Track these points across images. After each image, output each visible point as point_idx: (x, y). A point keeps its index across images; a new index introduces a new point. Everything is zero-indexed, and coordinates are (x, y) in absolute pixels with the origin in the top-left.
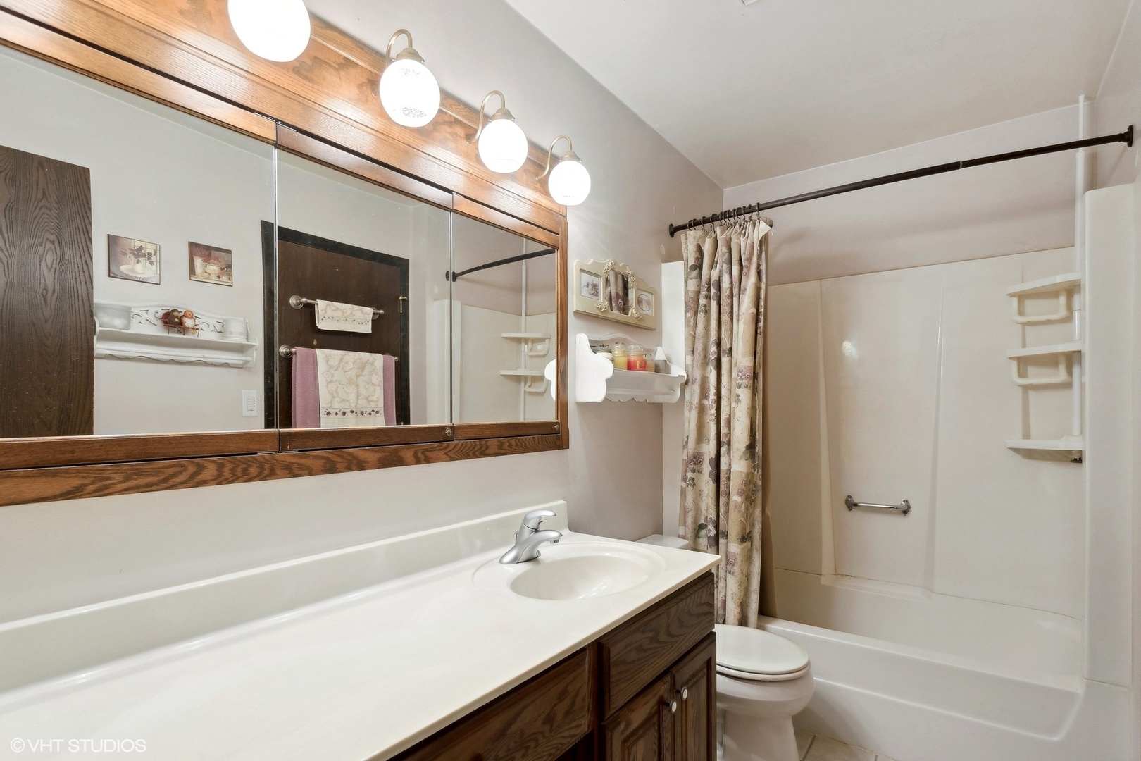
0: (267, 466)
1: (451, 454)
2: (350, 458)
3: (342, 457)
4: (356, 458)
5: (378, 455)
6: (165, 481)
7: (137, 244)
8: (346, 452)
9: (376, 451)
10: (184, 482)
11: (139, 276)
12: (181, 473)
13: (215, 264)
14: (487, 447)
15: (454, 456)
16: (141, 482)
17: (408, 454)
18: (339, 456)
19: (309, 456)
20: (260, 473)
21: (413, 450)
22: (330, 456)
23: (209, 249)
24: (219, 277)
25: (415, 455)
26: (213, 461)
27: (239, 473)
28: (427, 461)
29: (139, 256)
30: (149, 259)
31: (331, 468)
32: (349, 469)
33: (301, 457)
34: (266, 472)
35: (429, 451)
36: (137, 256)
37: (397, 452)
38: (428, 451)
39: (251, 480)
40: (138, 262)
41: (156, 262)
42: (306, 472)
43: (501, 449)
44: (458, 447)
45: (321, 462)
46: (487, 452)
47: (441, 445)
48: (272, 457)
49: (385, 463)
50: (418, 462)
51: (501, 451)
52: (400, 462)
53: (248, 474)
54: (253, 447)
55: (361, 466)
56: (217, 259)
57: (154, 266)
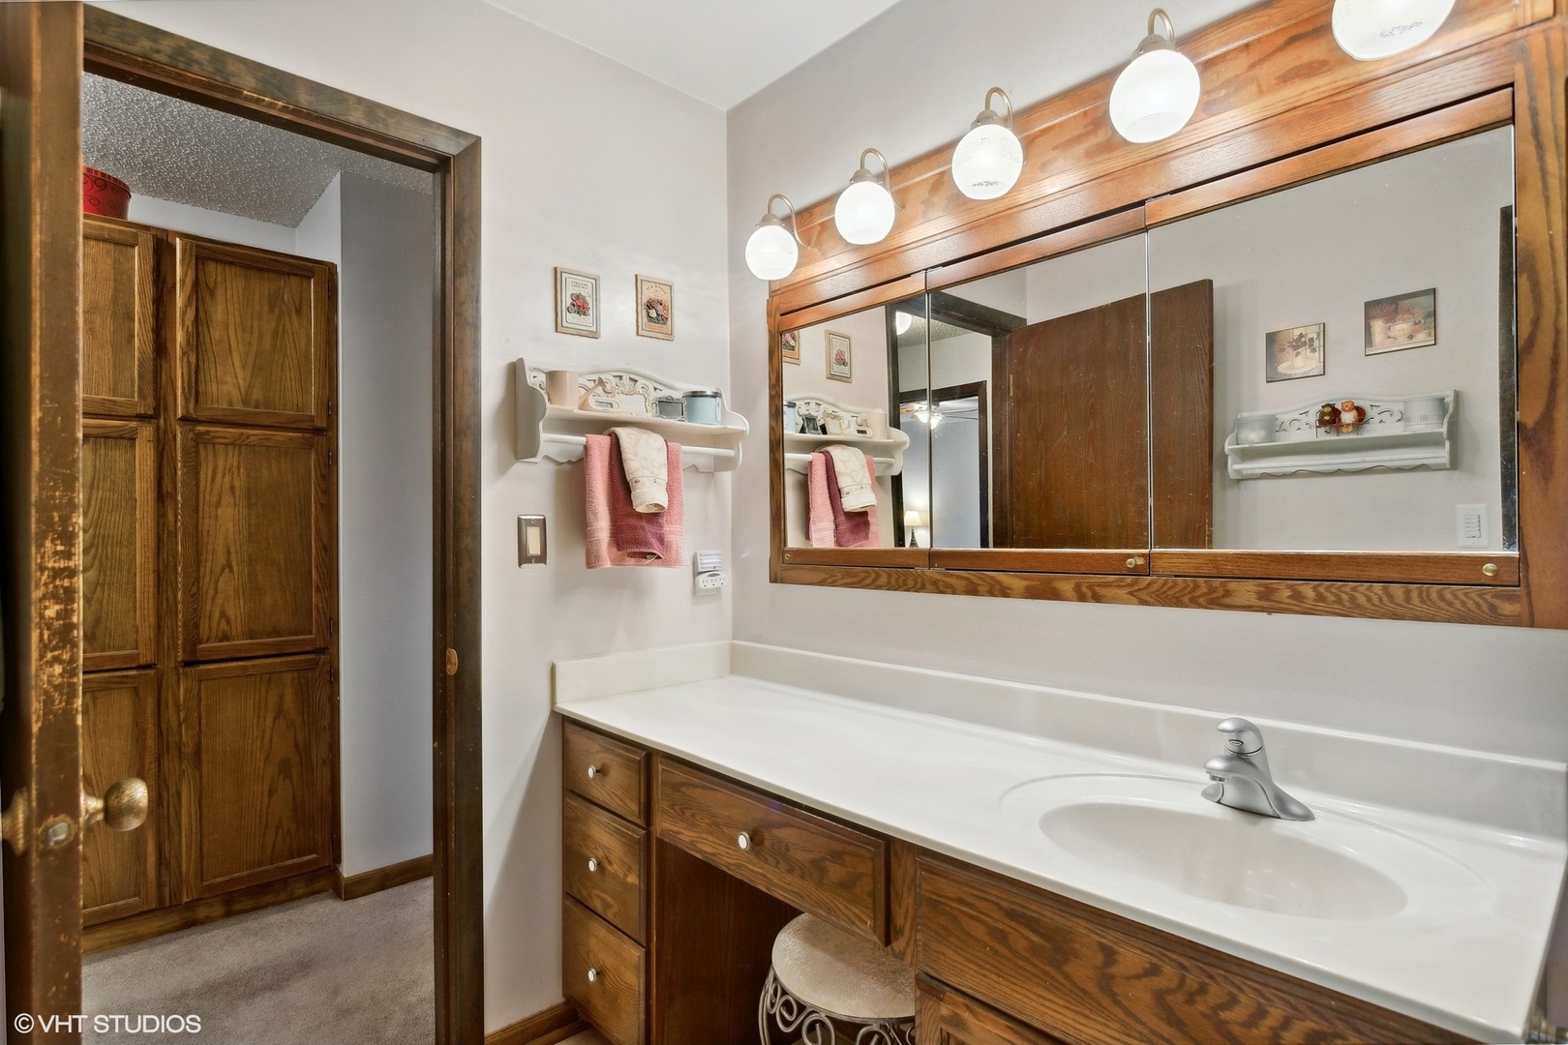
0: (919, 580)
1: (1143, 595)
2: (991, 582)
3: (983, 580)
4: (999, 582)
5: (1025, 583)
6: (860, 582)
7: (1297, 333)
8: (988, 576)
9: (1023, 578)
10: (870, 585)
11: (1298, 372)
12: (867, 577)
13: (1404, 321)
14: (1227, 593)
15: (1148, 599)
16: (849, 580)
17: (1066, 586)
18: (980, 578)
19: (952, 575)
20: (915, 585)
21: (1074, 581)
22: (972, 577)
23: (1394, 301)
24: (1411, 337)
25: (1077, 588)
26: (885, 571)
27: (901, 584)
28: (1097, 599)
29: (1299, 347)
30: (1311, 345)
31: (972, 591)
32: (992, 594)
33: (945, 575)
34: (919, 585)
35: (1100, 585)
36: (1295, 348)
37: (1049, 583)
38: (1098, 586)
39: (908, 590)
40: (1298, 354)
41: (1319, 347)
42: (950, 590)
43: (1268, 599)
44: (1156, 586)
45: (963, 583)
46: (1227, 601)
47: (1121, 580)
48: (923, 572)
49: (1032, 594)
50: (1082, 598)
51: (1265, 604)
52: (1055, 595)
53: (906, 585)
54: (911, 562)
55: (1004, 592)
56: (1408, 311)
57: (1317, 354)
